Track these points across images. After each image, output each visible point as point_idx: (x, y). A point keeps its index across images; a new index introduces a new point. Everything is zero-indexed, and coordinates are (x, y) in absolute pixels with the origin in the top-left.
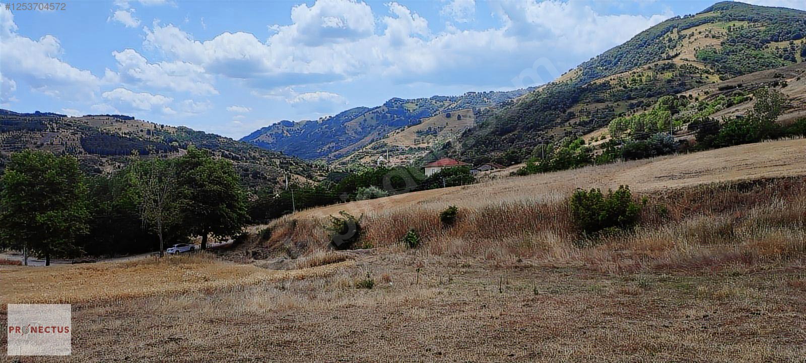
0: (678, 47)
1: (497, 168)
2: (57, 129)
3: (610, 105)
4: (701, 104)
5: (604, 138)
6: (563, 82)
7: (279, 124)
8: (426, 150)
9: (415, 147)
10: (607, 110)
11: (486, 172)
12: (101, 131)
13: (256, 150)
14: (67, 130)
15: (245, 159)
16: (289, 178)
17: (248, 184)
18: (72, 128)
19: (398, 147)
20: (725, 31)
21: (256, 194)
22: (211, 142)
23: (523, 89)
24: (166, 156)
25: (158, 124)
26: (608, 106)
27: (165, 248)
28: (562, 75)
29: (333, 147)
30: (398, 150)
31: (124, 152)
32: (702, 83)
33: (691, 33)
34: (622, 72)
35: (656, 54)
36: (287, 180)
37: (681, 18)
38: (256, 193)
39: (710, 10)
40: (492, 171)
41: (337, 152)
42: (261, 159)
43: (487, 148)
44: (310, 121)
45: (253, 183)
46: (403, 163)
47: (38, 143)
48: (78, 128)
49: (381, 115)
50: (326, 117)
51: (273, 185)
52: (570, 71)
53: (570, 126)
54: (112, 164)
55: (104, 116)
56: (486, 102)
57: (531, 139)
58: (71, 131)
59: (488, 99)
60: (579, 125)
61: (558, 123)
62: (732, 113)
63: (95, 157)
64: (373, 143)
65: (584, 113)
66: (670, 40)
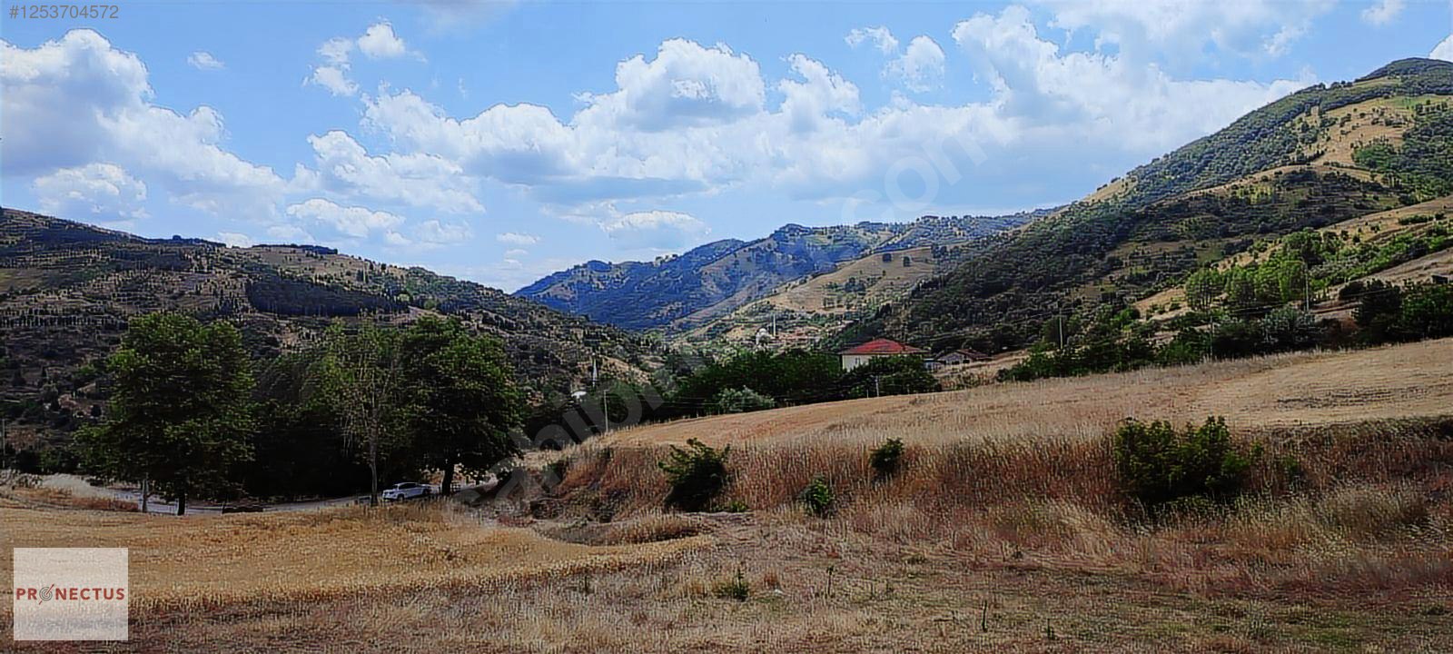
0: (1321, 141)
1: (975, 360)
2: (208, 269)
3: (1188, 247)
4: (1365, 249)
5: (1175, 307)
6: (1099, 201)
7: (585, 266)
8: (845, 319)
9: (825, 312)
10: (1182, 256)
11: (955, 366)
12: (281, 272)
13: (543, 313)
14: (224, 269)
15: (523, 327)
16: (599, 364)
17: (528, 372)
18: (234, 266)
19: (793, 311)
20: (1410, 114)
21: (539, 390)
22: (464, 297)
23: (1026, 212)
24: (387, 319)
25: (377, 263)
26: (1184, 247)
27: (381, 489)
28: (1099, 189)
29: (678, 310)
30: (793, 318)
31: (317, 311)
32: (1368, 208)
33: (1345, 115)
34: (1212, 186)
35: (1277, 154)
36: (595, 367)
37: (1327, 87)
38: (540, 387)
39: (1381, 73)
40: (966, 365)
41: (685, 319)
42: (552, 328)
43: (957, 318)
44: (639, 262)
45: (535, 369)
46: (802, 342)
47: (175, 291)
48: (242, 266)
49: (764, 255)
50: (667, 257)
51: (570, 375)
52: (1113, 182)
53: (1113, 282)
54: (296, 331)
55: (288, 246)
56: (956, 235)
57: (1039, 304)
58: (230, 272)
59: (959, 229)
60: (1129, 281)
61: (1089, 276)
62: (1426, 269)
63: (268, 317)
64: (750, 305)
65: (1140, 260)
66: (1305, 128)
